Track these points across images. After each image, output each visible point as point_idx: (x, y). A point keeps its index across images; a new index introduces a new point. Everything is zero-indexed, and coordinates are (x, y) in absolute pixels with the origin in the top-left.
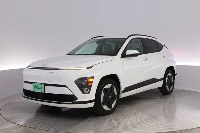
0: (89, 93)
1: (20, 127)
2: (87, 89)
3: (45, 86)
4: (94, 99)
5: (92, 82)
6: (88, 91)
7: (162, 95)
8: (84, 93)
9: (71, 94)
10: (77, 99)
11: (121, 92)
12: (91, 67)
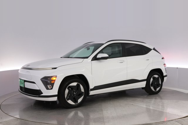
0: (52, 89)
1: (17, 120)
2: (50, 86)
3: (24, 82)
4: (57, 94)
5: (55, 80)
6: (51, 88)
7: (149, 95)
8: (47, 89)
9: (38, 89)
10: (42, 93)
11: (90, 90)
12: (55, 68)
